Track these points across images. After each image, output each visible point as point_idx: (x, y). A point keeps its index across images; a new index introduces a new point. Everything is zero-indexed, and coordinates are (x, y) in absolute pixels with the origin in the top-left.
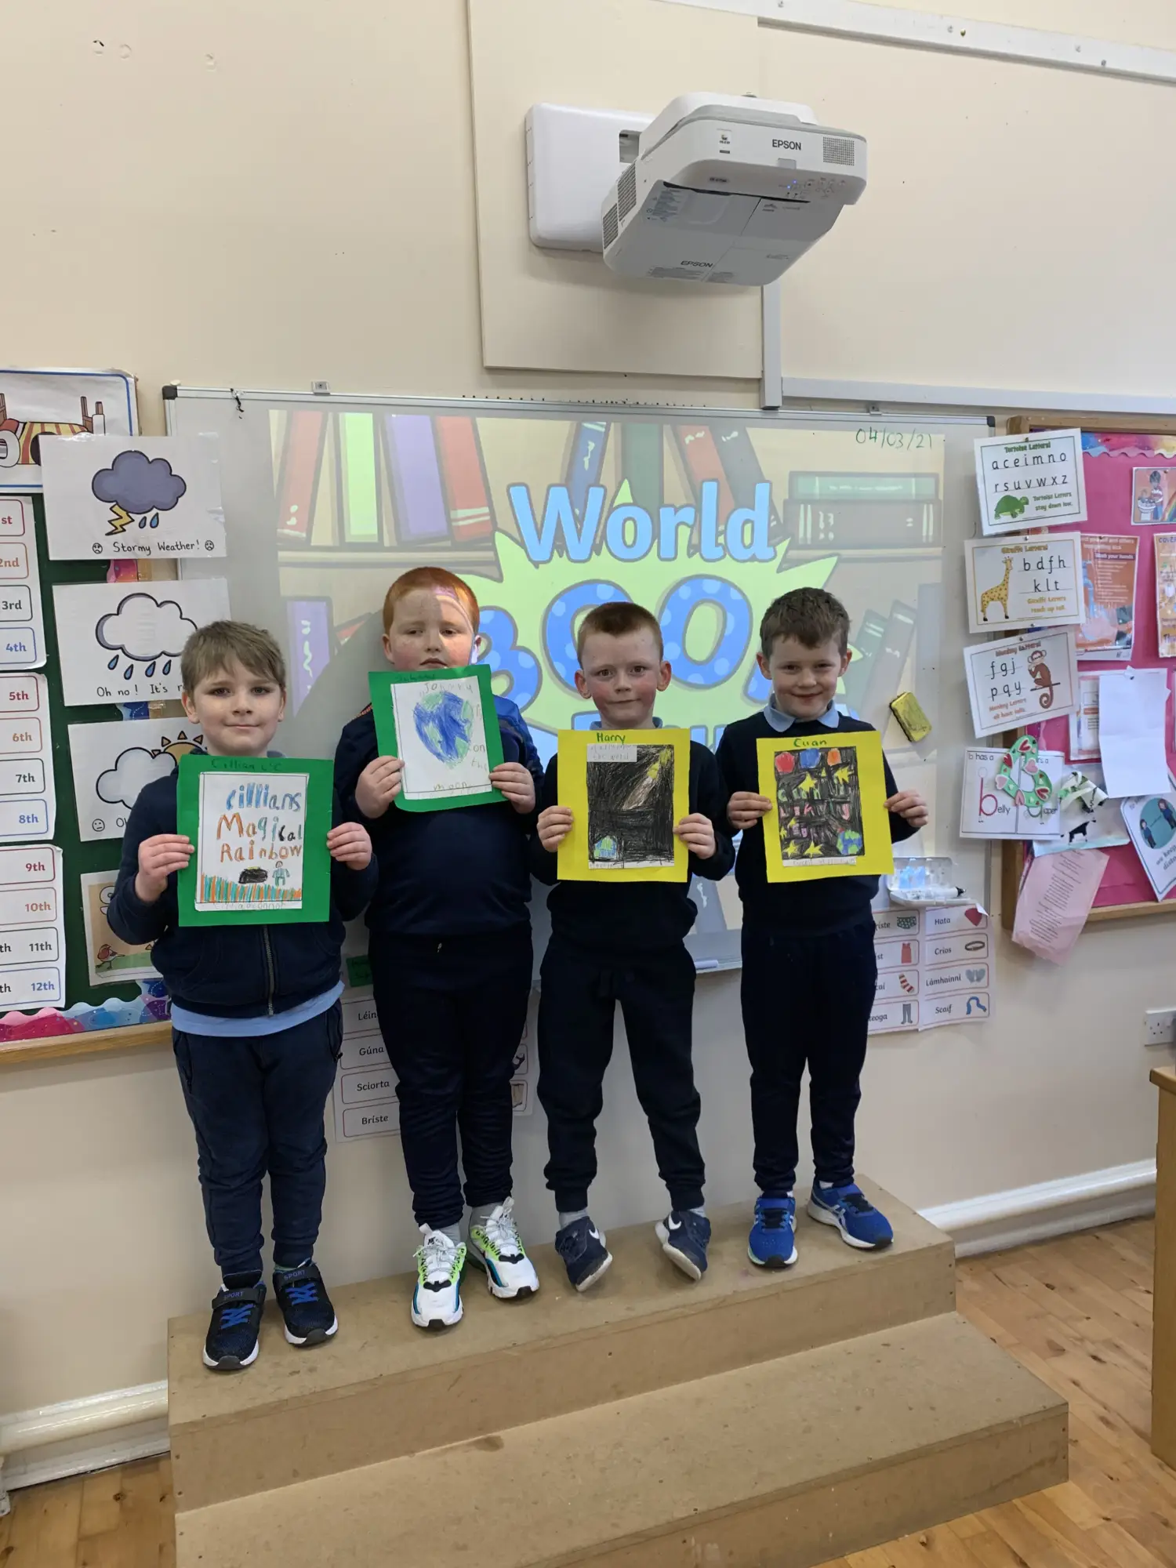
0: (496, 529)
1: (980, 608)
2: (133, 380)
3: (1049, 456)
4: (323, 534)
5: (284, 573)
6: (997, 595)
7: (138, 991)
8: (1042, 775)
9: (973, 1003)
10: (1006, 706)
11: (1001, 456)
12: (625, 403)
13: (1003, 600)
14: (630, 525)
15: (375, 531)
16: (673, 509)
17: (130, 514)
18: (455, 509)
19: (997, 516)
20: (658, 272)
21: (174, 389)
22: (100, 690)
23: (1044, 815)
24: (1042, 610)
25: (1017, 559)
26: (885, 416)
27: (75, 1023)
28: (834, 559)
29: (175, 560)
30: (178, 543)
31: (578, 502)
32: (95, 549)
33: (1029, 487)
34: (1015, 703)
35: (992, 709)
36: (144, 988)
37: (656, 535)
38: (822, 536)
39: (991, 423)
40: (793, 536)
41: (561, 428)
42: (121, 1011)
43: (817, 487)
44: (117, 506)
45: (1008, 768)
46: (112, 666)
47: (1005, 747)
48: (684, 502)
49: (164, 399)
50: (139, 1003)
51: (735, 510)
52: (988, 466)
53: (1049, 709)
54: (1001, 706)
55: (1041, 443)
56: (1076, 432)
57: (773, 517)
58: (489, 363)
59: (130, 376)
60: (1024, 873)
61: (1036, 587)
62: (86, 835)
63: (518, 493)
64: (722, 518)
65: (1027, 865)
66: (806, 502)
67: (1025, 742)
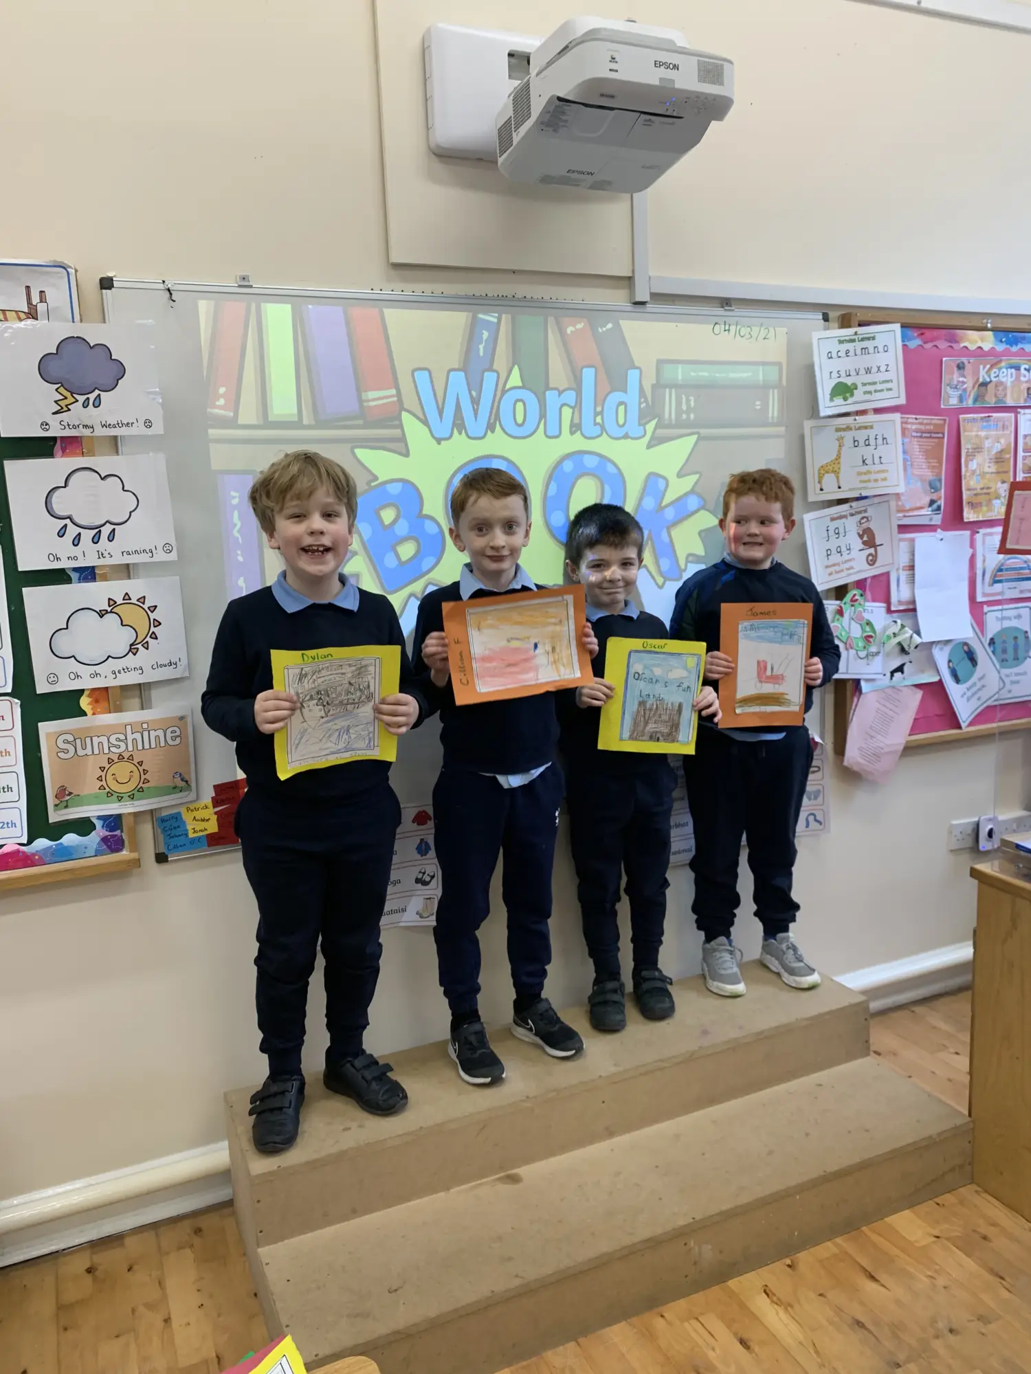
0: (402, 409)
1: (817, 480)
2: (74, 271)
3: (875, 348)
4: (249, 414)
5: (213, 447)
6: (831, 469)
7: (93, 827)
8: (869, 623)
9: (811, 818)
10: (838, 564)
11: (834, 347)
12: (514, 296)
13: (836, 473)
14: (520, 406)
15: (295, 411)
16: (557, 392)
17: (74, 395)
18: (366, 391)
19: (831, 400)
20: (546, 180)
21: (111, 279)
22: (51, 556)
23: (870, 657)
24: (869, 481)
25: (848, 436)
26: (738, 312)
27: (37, 857)
28: (694, 438)
29: (115, 438)
30: (119, 422)
31: (474, 385)
32: (43, 427)
33: (858, 374)
34: (846, 561)
35: (827, 567)
36: (98, 824)
37: (543, 415)
38: (684, 416)
39: (826, 318)
40: (660, 417)
41: (457, 319)
42: (78, 845)
43: (680, 374)
44: (62, 388)
45: (841, 619)
46: (62, 533)
47: (837, 599)
48: (567, 386)
49: (101, 289)
50: (94, 839)
51: (610, 393)
52: (824, 356)
53: (875, 566)
54: (834, 565)
55: (867, 336)
56: (897, 327)
57: (642, 400)
58: (395, 258)
59: (70, 267)
60: (853, 707)
61: (864, 461)
62: (42, 687)
63: (422, 377)
64: (600, 400)
65: (855, 700)
66: (670, 387)
67: (855, 595)
